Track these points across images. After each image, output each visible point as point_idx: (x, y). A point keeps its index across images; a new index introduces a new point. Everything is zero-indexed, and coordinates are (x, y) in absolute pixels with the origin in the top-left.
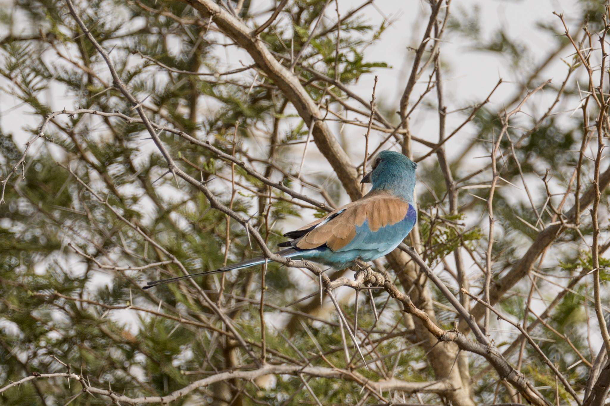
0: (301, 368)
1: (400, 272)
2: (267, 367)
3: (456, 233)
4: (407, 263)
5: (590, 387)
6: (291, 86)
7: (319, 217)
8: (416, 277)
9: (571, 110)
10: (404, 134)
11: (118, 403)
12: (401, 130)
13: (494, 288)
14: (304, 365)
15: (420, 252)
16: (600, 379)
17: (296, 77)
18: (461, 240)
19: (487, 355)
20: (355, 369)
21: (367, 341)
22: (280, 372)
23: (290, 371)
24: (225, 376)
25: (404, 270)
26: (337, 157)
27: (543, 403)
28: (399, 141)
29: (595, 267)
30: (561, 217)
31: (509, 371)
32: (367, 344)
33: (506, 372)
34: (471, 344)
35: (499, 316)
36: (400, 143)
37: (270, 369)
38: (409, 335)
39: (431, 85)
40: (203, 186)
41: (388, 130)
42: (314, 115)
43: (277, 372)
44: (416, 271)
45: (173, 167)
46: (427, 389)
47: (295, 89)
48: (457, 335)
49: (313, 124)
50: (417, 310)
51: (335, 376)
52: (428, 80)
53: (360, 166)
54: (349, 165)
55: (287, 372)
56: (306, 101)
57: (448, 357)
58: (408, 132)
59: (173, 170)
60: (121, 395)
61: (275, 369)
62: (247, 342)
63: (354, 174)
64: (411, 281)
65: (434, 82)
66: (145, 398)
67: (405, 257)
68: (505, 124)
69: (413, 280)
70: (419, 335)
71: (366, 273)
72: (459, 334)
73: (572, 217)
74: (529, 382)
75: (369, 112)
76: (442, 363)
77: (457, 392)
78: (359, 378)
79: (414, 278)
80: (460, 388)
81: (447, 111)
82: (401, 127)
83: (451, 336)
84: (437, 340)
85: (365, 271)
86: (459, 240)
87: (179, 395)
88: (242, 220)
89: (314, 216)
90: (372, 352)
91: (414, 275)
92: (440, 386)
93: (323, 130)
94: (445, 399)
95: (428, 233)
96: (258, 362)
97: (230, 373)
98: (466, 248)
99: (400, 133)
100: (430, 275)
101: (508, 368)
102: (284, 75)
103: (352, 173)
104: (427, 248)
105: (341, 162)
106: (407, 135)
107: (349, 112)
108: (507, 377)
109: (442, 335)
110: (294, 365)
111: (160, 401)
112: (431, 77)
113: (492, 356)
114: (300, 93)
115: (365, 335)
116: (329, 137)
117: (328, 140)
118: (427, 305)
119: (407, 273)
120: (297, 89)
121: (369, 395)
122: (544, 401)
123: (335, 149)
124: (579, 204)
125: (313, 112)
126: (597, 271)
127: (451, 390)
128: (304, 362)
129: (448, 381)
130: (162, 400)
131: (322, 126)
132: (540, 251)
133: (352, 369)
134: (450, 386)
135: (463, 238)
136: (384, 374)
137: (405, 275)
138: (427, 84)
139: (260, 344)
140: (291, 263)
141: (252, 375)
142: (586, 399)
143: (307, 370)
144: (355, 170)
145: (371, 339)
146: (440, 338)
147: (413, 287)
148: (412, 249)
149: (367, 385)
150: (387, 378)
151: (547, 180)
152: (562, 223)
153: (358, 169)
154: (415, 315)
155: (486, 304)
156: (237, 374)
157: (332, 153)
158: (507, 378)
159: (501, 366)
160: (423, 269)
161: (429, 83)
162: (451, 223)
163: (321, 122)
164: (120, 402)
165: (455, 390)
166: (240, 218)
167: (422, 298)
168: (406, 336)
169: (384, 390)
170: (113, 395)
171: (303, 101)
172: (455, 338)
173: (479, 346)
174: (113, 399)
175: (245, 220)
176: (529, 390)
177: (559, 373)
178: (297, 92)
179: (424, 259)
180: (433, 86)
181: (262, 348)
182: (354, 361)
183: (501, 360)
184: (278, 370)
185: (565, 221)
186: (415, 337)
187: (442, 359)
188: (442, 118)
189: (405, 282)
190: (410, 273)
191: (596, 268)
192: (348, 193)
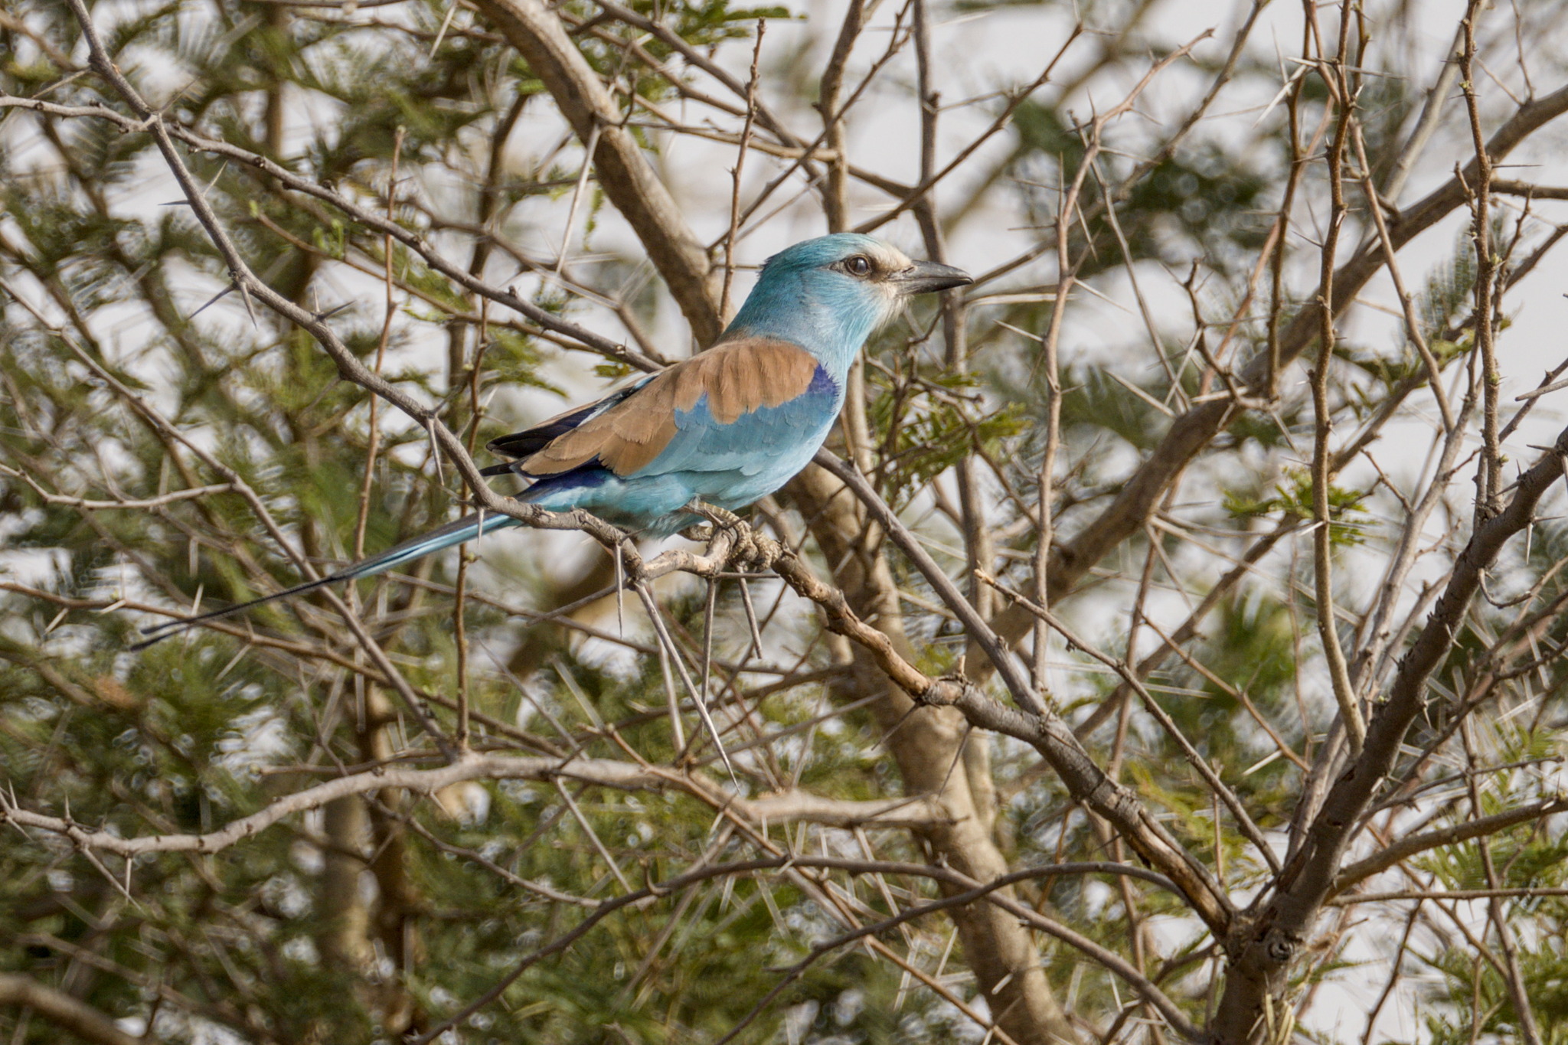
0: (558, 762)
1: (815, 519)
2: (472, 760)
3: (960, 419)
4: (833, 496)
5: (1302, 825)
6: (541, 36)
7: (609, 375)
8: (857, 531)
9: (1259, 108)
10: (831, 163)
11: (87, 852)
12: (824, 152)
13: (1057, 562)
14: (566, 755)
15: (869, 467)
16: (1328, 804)
17: (552, 14)
18: (974, 437)
19: (1040, 740)
20: (698, 765)
21: (728, 694)
22: (504, 772)
23: (531, 772)
24: (364, 782)
25: (824, 512)
26: (658, 221)
27: (1182, 864)
28: (815, 182)
29: (1318, 518)
30: (1231, 380)
31: (1095, 780)
32: (730, 702)
33: (1087, 783)
34: (998, 712)
35: (1070, 640)
36: (820, 186)
37: (479, 767)
38: (836, 680)
39: (901, 34)
40: (319, 324)
41: (788, 151)
42: (598, 112)
43: (497, 773)
44: (856, 514)
45: (244, 275)
46: (882, 818)
47: (550, 45)
48: (964, 689)
49: (596, 134)
50: (863, 628)
51: (645, 786)
52: (893, 23)
53: (716, 244)
54: (686, 242)
55: (522, 773)
56: (578, 76)
57: (937, 736)
58: (840, 158)
59: (244, 285)
60: (95, 832)
61: (492, 766)
62: (420, 695)
63: (701, 265)
64: (843, 539)
65: (908, 29)
66: (158, 840)
67: (831, 482)
68: (1092, 144)
69: (848, 539)
70: (864, 680)
71: (734, 537)
72: (968, 688)
73: (1261, 383)
74: (1145, 810)
75: (741, 105)
76: (921, 753)
77: (960, 826)
78: (706, 788)
79: (851, 532)
80: (967, 818)
81: (942, 102)
82: (824, 144)
83: (947, 691)
84: (913, 703)
85: (732, 530)
86: (969, 435)
87: (245, 831)
88: (418, 410)
89: (595, 373)
90: (741, 722)
91: (851, 526)
92: (915, 811)
93: (620, 149)
94: (928, 846)
95: (889, 421)
96: (448, 748)
97: (376, 774)
98: (987, 458)
99: (821, 160)
100: (895, 532)
101: (1091, 773)
102: (522, 8)
103: (695, 261)
104: (886, 457)
105: (666, 233)
106: (838, 164)
107: (690, 103)
108: (1089, 795)
109: (925, 690)
110: (541, 756)
111: (197, 845)
112: (899, 18)
113: (1052, 742)
114: (563, 55)
115: (723, 678)
116: (635, 168)
117: (633, 177)
118: (884, 601)
119: (833, 519)
120: (554, 45)
121: (734, 833)
122: (1184, 858)
123: (652, 200)
124: (1277, 347)
125: (596, 104)
126: (1323, 528)
127: (944, 824)
128: (565, 746)
129: (935, 797)
130: (202, 843)
131: (618, 141)
132: (1175, 466)
133: (690, 767)
134: (941, 810)
135: (978, 432)
136: (773, 779)
137: (830, 525)
138: (889, 35)
139: (454, 702)
140: (544, 519)
141: (431, 782)
142: (1294, 854)
143: (574, 768)
144: (703, 255)
145: (740, 689)
146: (921, 698)
147: (849, 555)
148: (850, 464)
149: (728, 811)
150: (780, 790)
151: (1195, 286)
152: (1233, 397)
153: (710, 252)
154: (857, 641)
155: (1039, 609)
156: (392, 776)
157: (645, 209)
158: (1090, 800)
159: (1074, 768)
160: (873, 513)
161: (897, 29)
162: (949, 394)
163: (617, 130)
164: (92, 848)
165: (953, 823)
166: (414, 406)
167: (872, 585)
168: (828, 683)
169: (773, 821)
170: (75, 830)
171: (571, 75)
172: (957, 698)
173: (1019, 717)
174: (75, 841)
175: (425, 412)
176: (1145, 830)
177: (1224, 788)
178: (555, 52)
179: (877, 488)
180: (906, 39)
181: (458, 710)
182: (697, 744)
183: (1074, 755)
184: (501, 768)
185: (1240, 391)
186: (851, 685)
187: (921, 743)
188: (929, 120)
189: (829, 546)
190: (842, 520)
191: (1321, 519)
192: (685, 313)
